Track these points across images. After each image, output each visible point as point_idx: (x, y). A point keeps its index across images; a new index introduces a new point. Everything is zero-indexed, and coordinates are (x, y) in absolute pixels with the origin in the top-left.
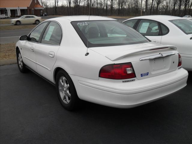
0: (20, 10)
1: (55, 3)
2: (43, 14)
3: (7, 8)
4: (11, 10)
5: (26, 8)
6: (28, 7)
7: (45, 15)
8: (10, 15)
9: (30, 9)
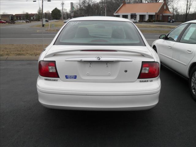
0: (148, 16)
1: (187, 10)
2: (170, 21)
3: (137, 14)
4: (140, 16)
5: (154, 14)
6: (156, 13)
7: (173, 22)
8: (139, 20)
9: (158, 15)
